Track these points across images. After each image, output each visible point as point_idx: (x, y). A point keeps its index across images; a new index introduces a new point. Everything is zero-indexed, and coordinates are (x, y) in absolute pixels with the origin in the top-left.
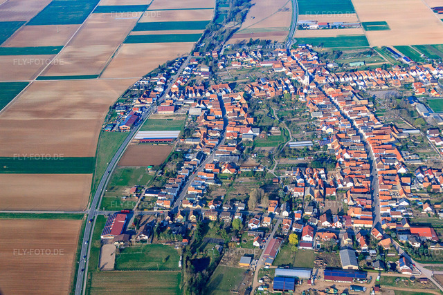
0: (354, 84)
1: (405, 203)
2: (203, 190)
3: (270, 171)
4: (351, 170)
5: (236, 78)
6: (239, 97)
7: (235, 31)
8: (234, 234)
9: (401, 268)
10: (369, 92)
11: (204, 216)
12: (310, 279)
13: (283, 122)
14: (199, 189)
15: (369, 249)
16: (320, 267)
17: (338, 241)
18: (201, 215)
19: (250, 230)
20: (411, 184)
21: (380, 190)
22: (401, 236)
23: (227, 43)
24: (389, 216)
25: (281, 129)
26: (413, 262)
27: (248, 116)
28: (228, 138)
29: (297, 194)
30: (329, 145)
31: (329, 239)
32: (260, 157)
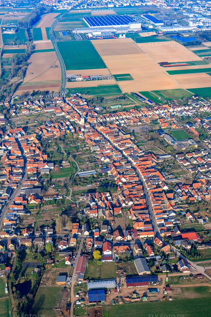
0: (117, 122)
1: (173, 214)
2: (16, 220)
3: (67, 198)
4: (130, 191)
5: (27, 123)
6: (33, 138)
7: (19, 84)
8: (48, 256)
9: (182, 268)
10: (129, 127)
11: (20, 244)
12: (116, 288)
13: (70, 156)
14: (13, 220)
15: (156, 255)
16: (121, 276)
17: (131, 252)
18: (18, 243)
19: (61, 251)
20: (174, 198)
21: (153, 205)
22: (176, 242)
23: (15, 94)
24: (163, 226)
25: (69, 162)
26: (189, 261)
27: (43, 154)
28: (29, 173)
29: (92, 215)
30: (109, 172)
31: (124, 251)
32: (57, 187)
